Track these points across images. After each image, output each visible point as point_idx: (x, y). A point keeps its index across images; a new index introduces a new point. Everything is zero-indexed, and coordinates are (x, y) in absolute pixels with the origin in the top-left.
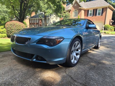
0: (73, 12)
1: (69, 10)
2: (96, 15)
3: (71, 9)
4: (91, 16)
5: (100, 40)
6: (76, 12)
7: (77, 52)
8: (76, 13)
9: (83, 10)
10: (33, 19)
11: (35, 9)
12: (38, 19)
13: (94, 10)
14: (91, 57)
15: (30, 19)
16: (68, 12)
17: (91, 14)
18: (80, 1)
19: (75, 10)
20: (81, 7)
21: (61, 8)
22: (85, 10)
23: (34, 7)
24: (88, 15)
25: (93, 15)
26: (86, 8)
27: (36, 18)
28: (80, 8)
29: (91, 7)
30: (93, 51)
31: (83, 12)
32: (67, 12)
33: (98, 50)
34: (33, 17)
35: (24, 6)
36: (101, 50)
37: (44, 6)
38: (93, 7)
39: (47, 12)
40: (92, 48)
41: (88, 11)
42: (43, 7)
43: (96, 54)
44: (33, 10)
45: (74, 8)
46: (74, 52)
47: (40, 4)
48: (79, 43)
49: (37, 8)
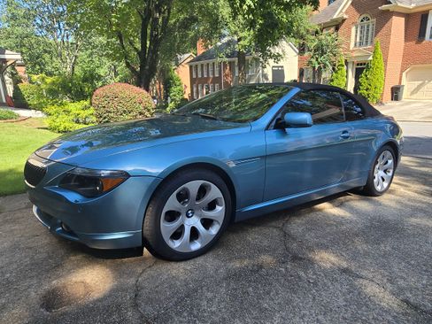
0: (353, 29)
1: (336, 20)
3: (345, 16)
6: (368, 27)
7: (207, 214)
8: (367, 36)
9: (399, 14)
10: (202, 65)
16: (333, 29)
19: (361, 18)
20: (390, 3)
22: (409, 15)
24: (421, 34)
26: (413, 5)
27: (211, 61)
28: (384, 7)
32: (325, 32)
34: (203, 56)
41: (423, 17)
44: (196, 35)
45: (358, 11)
46: (193, 213)
47: (221, 10)
48: (210, 186)
49: (208, 25)
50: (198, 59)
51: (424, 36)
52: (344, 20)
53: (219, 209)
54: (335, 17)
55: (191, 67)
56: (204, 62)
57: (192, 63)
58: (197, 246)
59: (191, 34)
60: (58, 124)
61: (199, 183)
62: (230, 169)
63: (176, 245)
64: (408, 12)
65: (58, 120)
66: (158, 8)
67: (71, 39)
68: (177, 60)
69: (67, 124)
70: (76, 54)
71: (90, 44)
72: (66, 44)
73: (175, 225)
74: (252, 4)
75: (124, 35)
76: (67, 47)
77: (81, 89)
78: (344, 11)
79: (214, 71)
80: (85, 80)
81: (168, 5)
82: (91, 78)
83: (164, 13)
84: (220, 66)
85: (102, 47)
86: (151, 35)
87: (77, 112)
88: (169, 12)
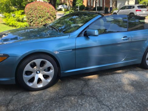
48: (46, 62)
53: (52, 71)
60: (9, 22)
61: (41, 60)
62: (56, 55)
63: (30, 85)
65: (9, 20)
69: (13, 22)
73: (30, 77)
87: (18, 16)
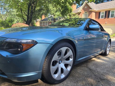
0: (83, 15)
1: (79, 12)
2: (108, 17)
3: (81, 12)
4: (103, 18)
5: (109, 45)
6: (87, 14)
7: (67, 62)
8: (86, 16)
9: (94, 12)
10: (43, 22)
11: (44, 12)
12: (48, 22)
13: (106, 12)
14: (93, 67)
15: (41, 22)
16: (78, 15)
17: (102, 17)
18: (88, 2)
19: (85, 12)
20: (92, 9)
21: (68, 9)
22: (96, 13)
23: (44, 10)
24: (99, 17)
25: (105, 17)
26: (97, 10)
27: (46, 21)
28: (90, 10)
29: (103, 9)
30: (99, 58)
31: (94, 14)
32: (76, 15)
33: (106, 57)
34: (44, 20)
35: (32, 8)
36: (111, 58)
37: (53, 8)
38: (105, 9)
39: (56, 15)
40: (97, 55)
41: (100, 13)
42: (52, 10)
43: (101, 63)
44: (42, 13)
45: (84, 10)
46: (61, 62)
47: (50, 7)
48: (69, 50)
49: (46, 11)
50: (42, 21)
51: (100, 17)
52: (81, 13)
53: (71, 59)
54: (78, 12)
55: (40, 23)
56: (44, 21)
57: (40, 22)
58: (63, 76)
59: (41, 13)
64: (96, 12)
66: (33, 3)
67: (5, 13)
68: (36, 20)
70: (6, 17)
71: (11, 14)
72: (3, 14)
74: (63, 1)
75: (22, 10)
76: (4, 15)
77: (8, 24)
78: (81, 10)
79: (46, 24)
80: (9, 22)
81: (36, 2)
82: (11, 21)
83: (35, 5)
84: (48, 23)
85: (14, 15)
86: (31, 11)
88: (36, 5)
